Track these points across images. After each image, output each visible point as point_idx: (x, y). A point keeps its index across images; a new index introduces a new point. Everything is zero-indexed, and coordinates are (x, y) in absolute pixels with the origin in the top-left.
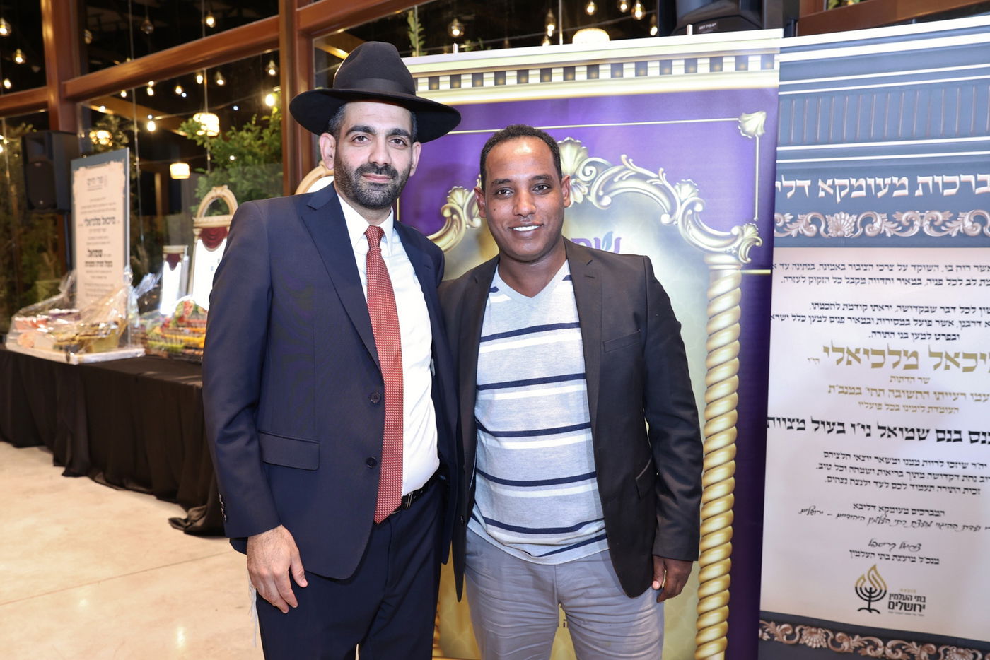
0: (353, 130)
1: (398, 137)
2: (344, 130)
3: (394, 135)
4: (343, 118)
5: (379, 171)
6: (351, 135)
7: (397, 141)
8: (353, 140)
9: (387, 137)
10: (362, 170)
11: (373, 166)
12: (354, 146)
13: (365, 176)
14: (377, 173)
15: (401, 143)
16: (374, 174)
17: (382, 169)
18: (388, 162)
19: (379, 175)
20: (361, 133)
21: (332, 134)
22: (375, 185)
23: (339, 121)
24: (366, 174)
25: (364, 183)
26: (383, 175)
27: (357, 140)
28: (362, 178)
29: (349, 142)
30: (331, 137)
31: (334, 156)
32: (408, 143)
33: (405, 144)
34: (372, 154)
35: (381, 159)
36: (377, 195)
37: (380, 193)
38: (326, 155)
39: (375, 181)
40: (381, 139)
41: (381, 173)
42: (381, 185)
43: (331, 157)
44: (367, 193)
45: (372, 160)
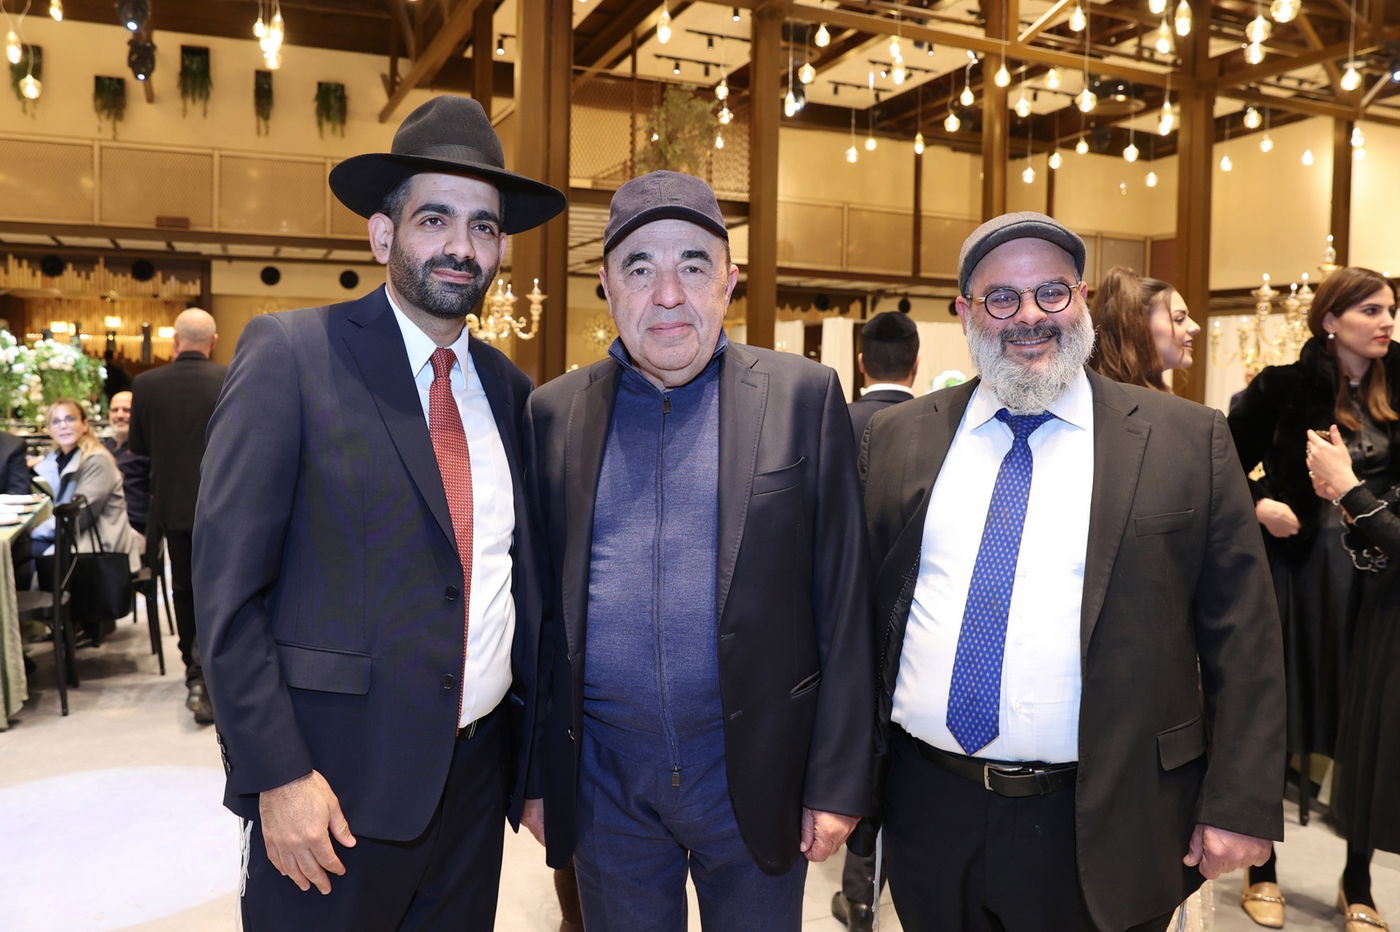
0: (423, 209)
1: (485, 222)
2: (407, 212)
3: (480, 217)
4: (408, 194)
5: (458, 266)
6: (420, 217)
7: (483, 228)
8: (423, 223)
9: (470, 221)
10: (433, 263)
11: (450, 259)
12: (423, 231)
13: (437, 273)
14: (455, 269)
15: (488, 230)
16: (450, 270)
17: (462, 264)
18: (472, 256)
19: (457, 272)
20: (433, 214)
21: (388, 214)
22: (451, 285)
23: (401, 198)
24: (440, 269)
25: (436, 281)
26: (463, 273)
27: (428, 223)
28: (433, 275)
29: (416, 226)
30: (386, 219)
31: (390, 245)
32: (496, 232)
33: (492, 233)
34: (449, 243)
35: (461, 250)
36: (452, 299)
37: (456, 296)
38: (377, 244)
39: (450, 279)
40: (462, 223)
41: (460, 270)
42: (458, 285)
43: (386, 246)
44: (438, 296)
45: (449, 251)
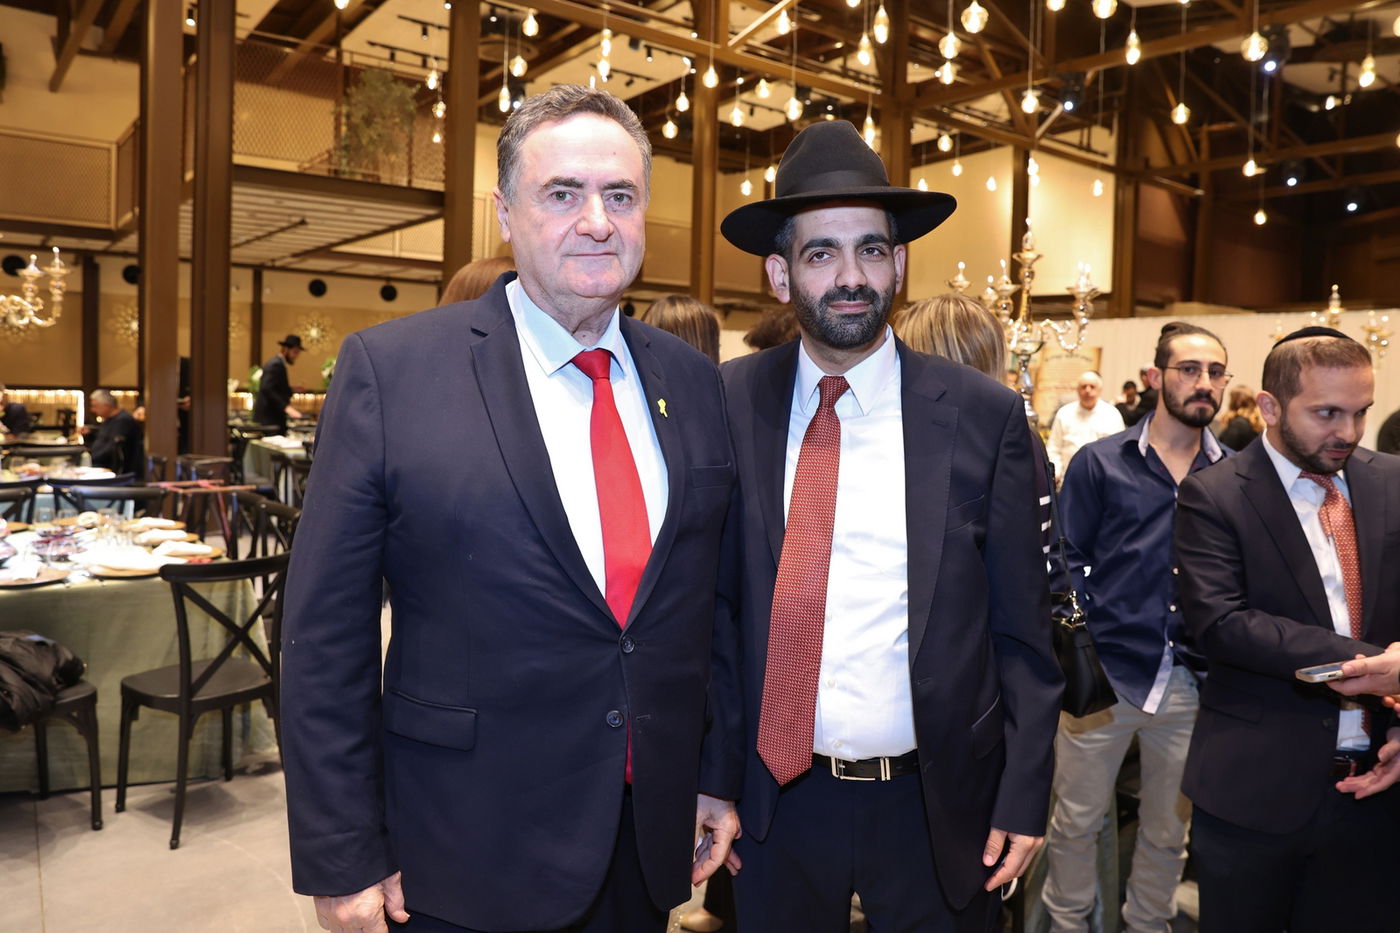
0: (808, 246)
1: (872, 246)
2: (797, 249)
3: (866, 244)
4: (794, 232)
5: (852, 296)
6: (807, 254)
7: (870, 251)
8: (811, 260)
9: (857, 248)
10: (828, 298)
11: (843, 291)
12: (813, 267)
13: (832, 306)
14: (849, 300)
15: (876, 252)
16: (845, 301)
17: (855, 294)
18: (863, 283)
19: (852, 303)
20: (819, 249)
21: (781, 254)
22: (848, 316)
23: (788, 237)
24: (835, 303)
25: (833, 314)
26: (858, 302)
27: (815, 258)
28: (830, 309)
29: (806, 263)
30: (781, 259)
31: (787, 284)
32: (886, 250)
33: (882, 253)
34: (839, 275)
35: (852, 280)
36: (853, 328)
37: (856, 325)
38: (777, 285)
39: (848, 311)
40: (849, 252)
41: (854, 300)
42: (856, 316)
43: (784, 284)
44: (838, 329)
45: (840, 284)
